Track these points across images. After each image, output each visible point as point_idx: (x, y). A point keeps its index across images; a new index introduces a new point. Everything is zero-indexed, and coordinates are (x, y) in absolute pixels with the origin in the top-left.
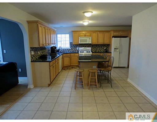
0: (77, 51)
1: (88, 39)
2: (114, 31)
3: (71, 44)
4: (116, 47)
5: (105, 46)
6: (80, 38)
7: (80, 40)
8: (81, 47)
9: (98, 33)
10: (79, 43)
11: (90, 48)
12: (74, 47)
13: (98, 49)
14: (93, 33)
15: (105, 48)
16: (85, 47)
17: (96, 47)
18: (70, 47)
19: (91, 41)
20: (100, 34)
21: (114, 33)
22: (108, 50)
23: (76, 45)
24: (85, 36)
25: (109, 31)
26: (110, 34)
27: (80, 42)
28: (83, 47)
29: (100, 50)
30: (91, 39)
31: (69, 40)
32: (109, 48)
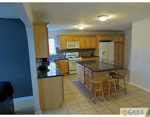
0: (63, 57)
1: (76, 44)
2: (101, 36)
3: (57, 50)
4: (104, 51)
5: (91, 51)
6: (68, 42)
7: (68, 45)
8: (68, 52)
9: (86, 37)
10: (67, 48)
11: (77, 53)
12: (61, 52)
13: (85, 54)
14: (81, 37)
15: (91, 52)
16: (72, 52)
17: (83, 52)
18: (56, 53)
19: (79, 45)
20: (87, 38)
21: (101, 37)
22: (94, 54)
23: (63, 50)
24: (73, 41)
25: (95, 36)
26: (96, 38)
27: (69, 47)
28: (70, 52)
29: (86, 54)
30: (79, 43)
31: (54, 45)
32: (94, 51)
